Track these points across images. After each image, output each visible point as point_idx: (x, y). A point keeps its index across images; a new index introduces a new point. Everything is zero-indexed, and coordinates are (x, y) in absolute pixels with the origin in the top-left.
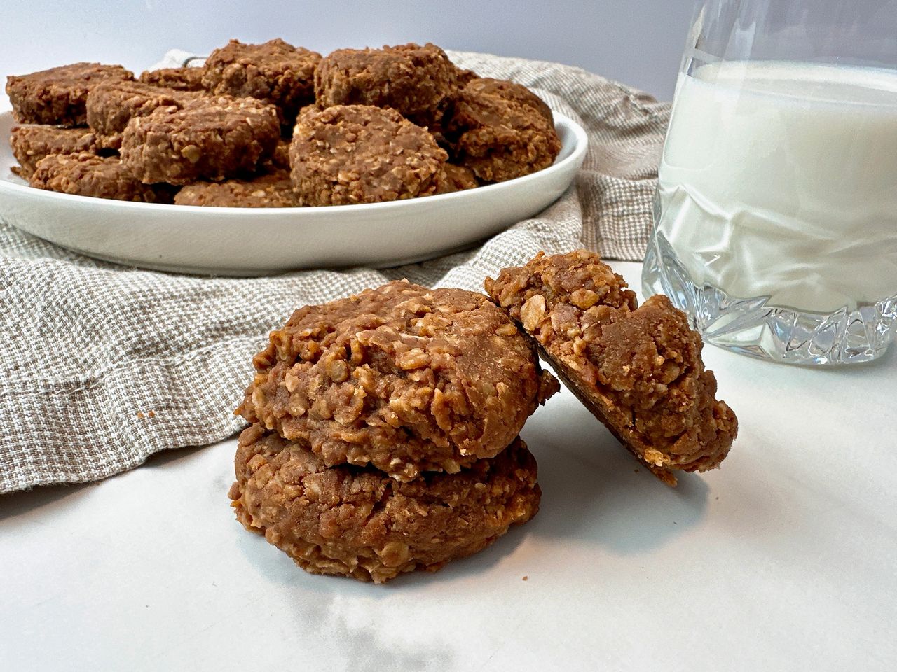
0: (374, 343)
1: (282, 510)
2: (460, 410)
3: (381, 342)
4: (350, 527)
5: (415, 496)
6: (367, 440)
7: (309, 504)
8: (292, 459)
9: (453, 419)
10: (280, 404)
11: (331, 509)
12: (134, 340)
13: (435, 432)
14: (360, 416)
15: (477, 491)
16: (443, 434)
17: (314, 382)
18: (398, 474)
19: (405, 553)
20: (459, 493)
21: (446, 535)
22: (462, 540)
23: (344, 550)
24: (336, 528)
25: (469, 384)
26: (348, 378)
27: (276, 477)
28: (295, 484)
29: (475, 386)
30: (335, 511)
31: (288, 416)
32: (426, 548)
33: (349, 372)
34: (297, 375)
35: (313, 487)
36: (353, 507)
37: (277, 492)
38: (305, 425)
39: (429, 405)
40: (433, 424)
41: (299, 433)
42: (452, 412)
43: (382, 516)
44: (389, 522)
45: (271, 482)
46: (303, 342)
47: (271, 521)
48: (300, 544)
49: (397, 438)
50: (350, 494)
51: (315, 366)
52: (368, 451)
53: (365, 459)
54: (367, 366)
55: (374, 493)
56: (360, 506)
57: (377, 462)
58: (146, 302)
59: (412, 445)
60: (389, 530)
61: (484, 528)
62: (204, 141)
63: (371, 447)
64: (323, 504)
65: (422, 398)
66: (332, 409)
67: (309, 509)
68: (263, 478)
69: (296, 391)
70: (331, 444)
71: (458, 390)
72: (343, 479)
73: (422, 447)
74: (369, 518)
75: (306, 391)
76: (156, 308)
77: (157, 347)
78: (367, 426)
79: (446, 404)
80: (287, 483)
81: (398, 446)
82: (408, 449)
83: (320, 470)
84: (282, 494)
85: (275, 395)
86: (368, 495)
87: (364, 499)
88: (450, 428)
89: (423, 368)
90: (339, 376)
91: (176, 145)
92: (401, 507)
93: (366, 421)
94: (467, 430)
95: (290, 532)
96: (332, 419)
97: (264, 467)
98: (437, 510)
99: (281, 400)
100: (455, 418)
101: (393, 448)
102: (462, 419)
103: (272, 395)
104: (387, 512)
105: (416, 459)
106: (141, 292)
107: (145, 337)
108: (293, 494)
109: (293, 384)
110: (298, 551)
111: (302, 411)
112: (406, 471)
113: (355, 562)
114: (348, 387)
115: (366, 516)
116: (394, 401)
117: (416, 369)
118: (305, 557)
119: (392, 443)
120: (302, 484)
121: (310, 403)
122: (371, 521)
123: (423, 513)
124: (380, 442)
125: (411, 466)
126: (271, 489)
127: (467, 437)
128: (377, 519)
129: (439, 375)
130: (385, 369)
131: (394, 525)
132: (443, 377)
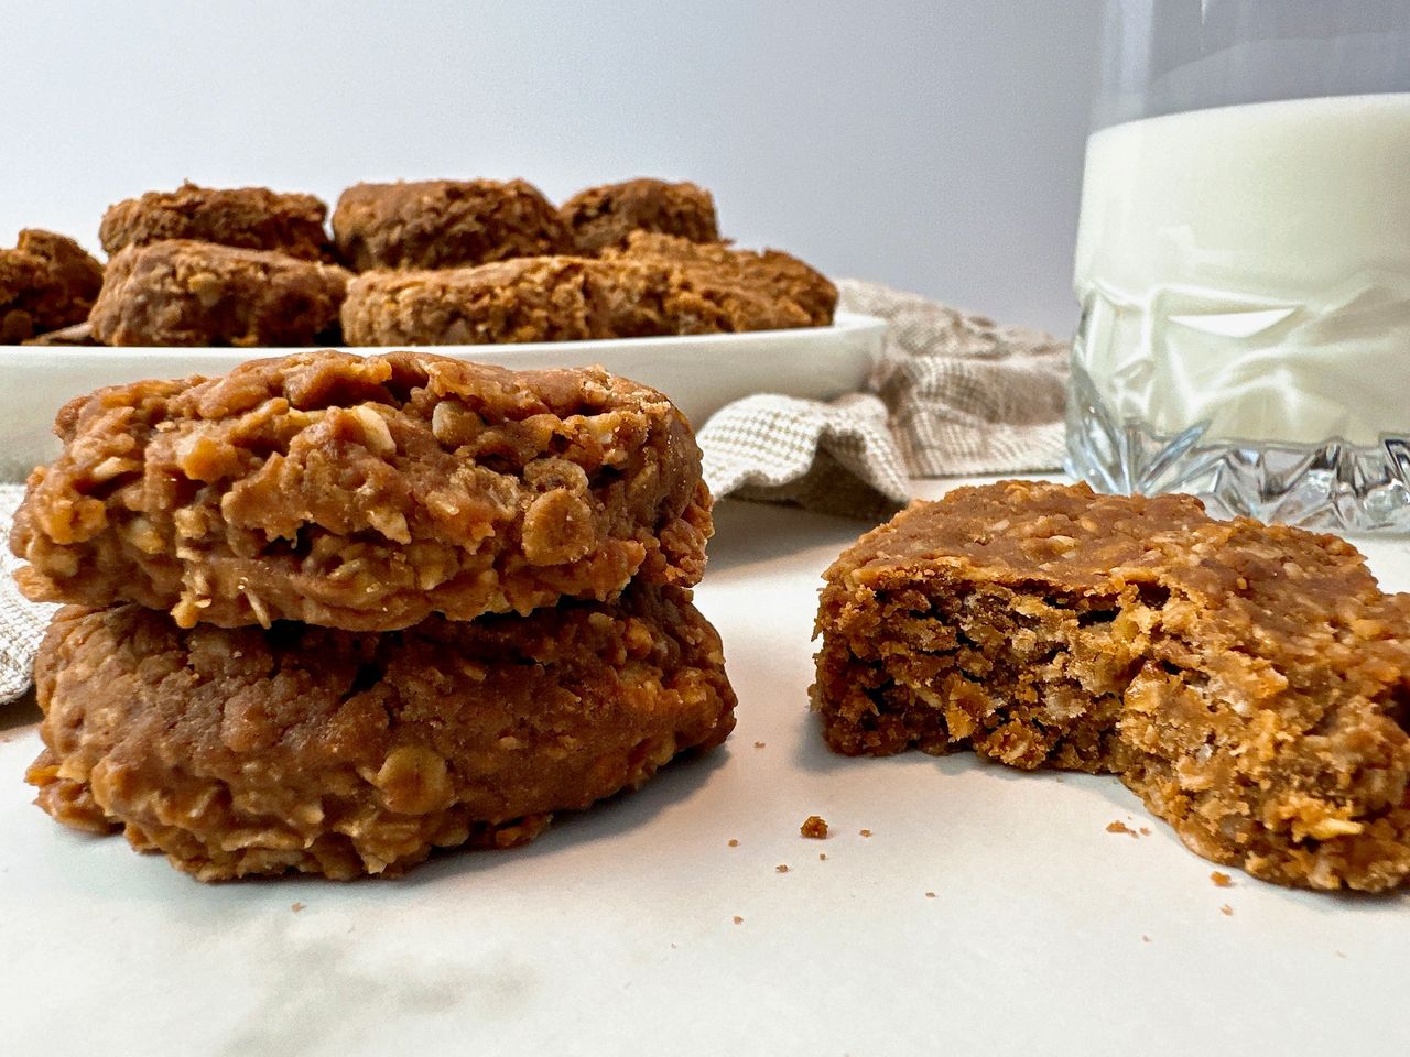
19: (435, 782)
24: (264, 722)
44: (394, 703)
62: (233, 273)
91: (181, 272)
113: (315, 814)
131: (408, 708)
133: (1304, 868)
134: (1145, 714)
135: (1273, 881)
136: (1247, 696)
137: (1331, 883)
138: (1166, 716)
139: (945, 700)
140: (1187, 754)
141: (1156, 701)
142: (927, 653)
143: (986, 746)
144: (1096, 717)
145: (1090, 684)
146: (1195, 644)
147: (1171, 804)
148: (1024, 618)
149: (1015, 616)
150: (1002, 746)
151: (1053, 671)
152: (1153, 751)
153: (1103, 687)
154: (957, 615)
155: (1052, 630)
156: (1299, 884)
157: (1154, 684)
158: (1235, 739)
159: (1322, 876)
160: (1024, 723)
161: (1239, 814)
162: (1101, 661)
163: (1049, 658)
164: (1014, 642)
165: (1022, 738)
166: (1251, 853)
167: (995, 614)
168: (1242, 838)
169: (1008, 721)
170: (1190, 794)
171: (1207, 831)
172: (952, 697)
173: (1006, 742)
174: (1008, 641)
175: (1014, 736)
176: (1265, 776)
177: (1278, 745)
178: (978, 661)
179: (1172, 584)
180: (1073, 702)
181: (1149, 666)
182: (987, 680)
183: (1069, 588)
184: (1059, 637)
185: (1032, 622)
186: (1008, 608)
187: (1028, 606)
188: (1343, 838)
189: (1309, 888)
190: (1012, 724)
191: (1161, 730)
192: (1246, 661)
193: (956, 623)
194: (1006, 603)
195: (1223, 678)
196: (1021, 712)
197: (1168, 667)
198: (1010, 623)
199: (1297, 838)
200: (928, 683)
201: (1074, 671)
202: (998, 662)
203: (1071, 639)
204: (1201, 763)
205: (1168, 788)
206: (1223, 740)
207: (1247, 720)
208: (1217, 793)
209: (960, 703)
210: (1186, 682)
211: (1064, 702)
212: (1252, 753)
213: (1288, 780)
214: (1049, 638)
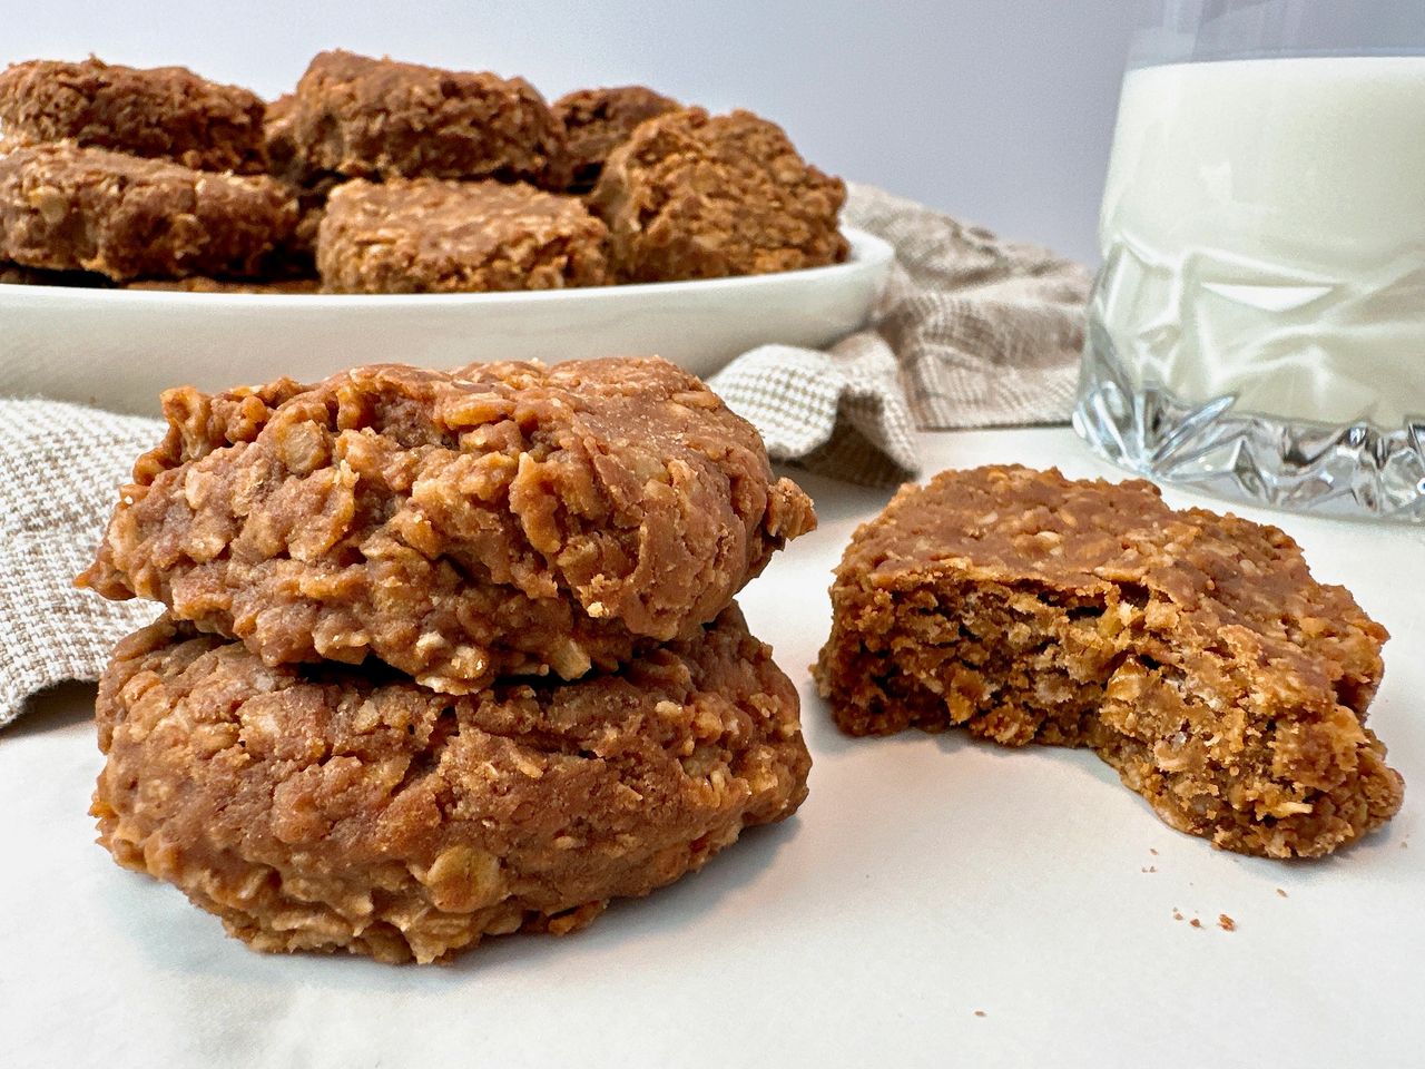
0: (387, 378)
1: (183, 785)
2: (580, 502)
3: (402, 379)
4: (349, 810)
5: (511, 733)
6: (360, 592)
7: (247, 764)
8: (220, 669)
9: (562, 521)
10: (170, 536)
11: (301, 770)
12: (28, 509)
13: (521, 559)
14: (346, 536)
15: (661, 719)
16: (541, 564)
17: (247, 475)
18: (440, 675)
19: (489, 880)
20: (617, 725)
21: (591, 830)
22: (629, 839)
23: (335, 876)
24: (313, 816)
25: (603, 450)
26: (327, 461)
27: (178, 711)
28: (219, 720)
29: (618, 454)
30: (311, 773)
31: (186, 561)
32: (542, 864)
33: (327, 448)
34: (214, 469)
35: (263, 722)
36: (356, 763)
37: (175, 744)
38: (222, 577)
39: (503, 491)
40: (517, 539)
41: (209, 596)
42: (562, 508)
43: (430, 783)
44: (446, 798)
45: (163, 723)
46: (233, 403)
47: (158, 814)
48: (228, 866)
49: (431, 583)
50: (354, 735)
51: (252, 444)
52: (363, 617)
53: (358, 640)
54: (369, 430)
55: (411, 729)
56: (376, 760)
57: (389, 647)
58: (60, 450)
59: (470, 599)
60: (446, 817)
61: (682, 810)
63: (370, 606)
64: (285, 760)
65: (488, 475)
66: (283, 533)
67: (250, 776)
68: (147, 717)
69: (207, 502)
70: (278, 610)
71: (574, 460)
72: (339, 702)
73: (496, 605)
74: (396, 790)
75: (229, 497)
76: (78, 460)
77: (75, 520)
78: (362, 560)
79: (547, 486)
80: (201, 721)
81: (435, 600)
82: (460, 606)
83: (282, 685)
84: (186, 743)
85: (162, 522)
86: (395, 734)
87: (387, 744)
88: (556, 545)
89: (493, 423)
90: (304, 458)
92: (476, 756)
93: (361, 547)
94: (601, 554)
95: (202, 836)
96: (284, 554)
97: (151, 691)
98: (565, 765)
99: (172, 530)
100: (569, 521)
101: (424, 605)
102: (587, 525)
103: (154, 521)
104: (440, 771)
105: (481, 633)
106: (49, 434)
107: (48, 505)
108: (212, 743)
109: (201, 487)
110: (223, 887)
111: (217, 545)
112: (456, 663)
113: (365, 906)
114: (322, 477)
115: (391, 784)
116: (421, 488)
117: (478, 426)
118: (239, 900)
119: (419, 594)
120: (237, 719)
121: (236, 523)
122: (403, 795)
123: (530, 768)
124: (393, 591)
125: (467, 653)
126: (162, 738)
127: (597, 570)
128: (418, 788)
129: (530, 432)
130: (411, 437)
131: (461, 805)
132: (543, 440)
133: (1262, 840)
134: (1126, 702)
135: (1234, 850)
136: (1220, 695)
137: (1286, 853)
138: (1144, 706)
139: (947, 687)
140: (1163, 738)
141: (1136, 691)
142: (933, 646)
143: (982, 726)
144: (1080, 702)
145: (1077, 673)
146: (1174, 643)
147: (1148, 782)
148: (1020, 614)
149: (1011, 612)
150: (997, 727)
151: (1044, 661)
152: (1133, 735)
153: (1088, 676)
154: (961, 612)
155: (1045, 625)
156: (1258, 852)
157: (1134, 677)
158: (1208, 730)
159: (1277, 847)
160: (1016, 706)
161: (1209, 794)
162: (1088, 655)
163: (1040, 649)
164: (1010, 636)
165: (1014, 720)
166: (1218, 827)
167: (994, 610)
168: (1212, 815)
169: (1002, 704)
170: (1165, 774)
171: (1181, 808)
172: (954, 685)
173: (1000, 724)
174: (1005, 634)
175: (1007, 719)
176: (1233, 764)
177: (1246, 739)
178: (977, 652)
179: (1153, 586)
180: (1061, 688)
181: (1131, 660)
182: (983, 668)
183: (1061, 588)
184: (1051, 631)
185: (1027, 618)
186: (1006, 605)
187: (1025, 603)
188: (1296, 816)
189: (1266, 856)
190: (1005, 707)
191: (1140, 717)
192: (1219, 662)
193: (959, 618)
194: (1004, 601)
195: (1200, 678)
196: (1013, 697)
197: (1148, 661)
198: (1007, 618)
199: (1259, 818)
200: (933, 672)
201: (1065, 661)
202: (995, 652)
203: (1062, 634)
204: (1175, 748)
205: (1146, 768)
206: (1196, 730)
207: (1219, 715)
208: (1190, 775)
209: (960, 690)
210: (1164, 676)
211: (1053, 688)
212: (1224, 744)
213: (1253, 768)
214: (1043, 633)
